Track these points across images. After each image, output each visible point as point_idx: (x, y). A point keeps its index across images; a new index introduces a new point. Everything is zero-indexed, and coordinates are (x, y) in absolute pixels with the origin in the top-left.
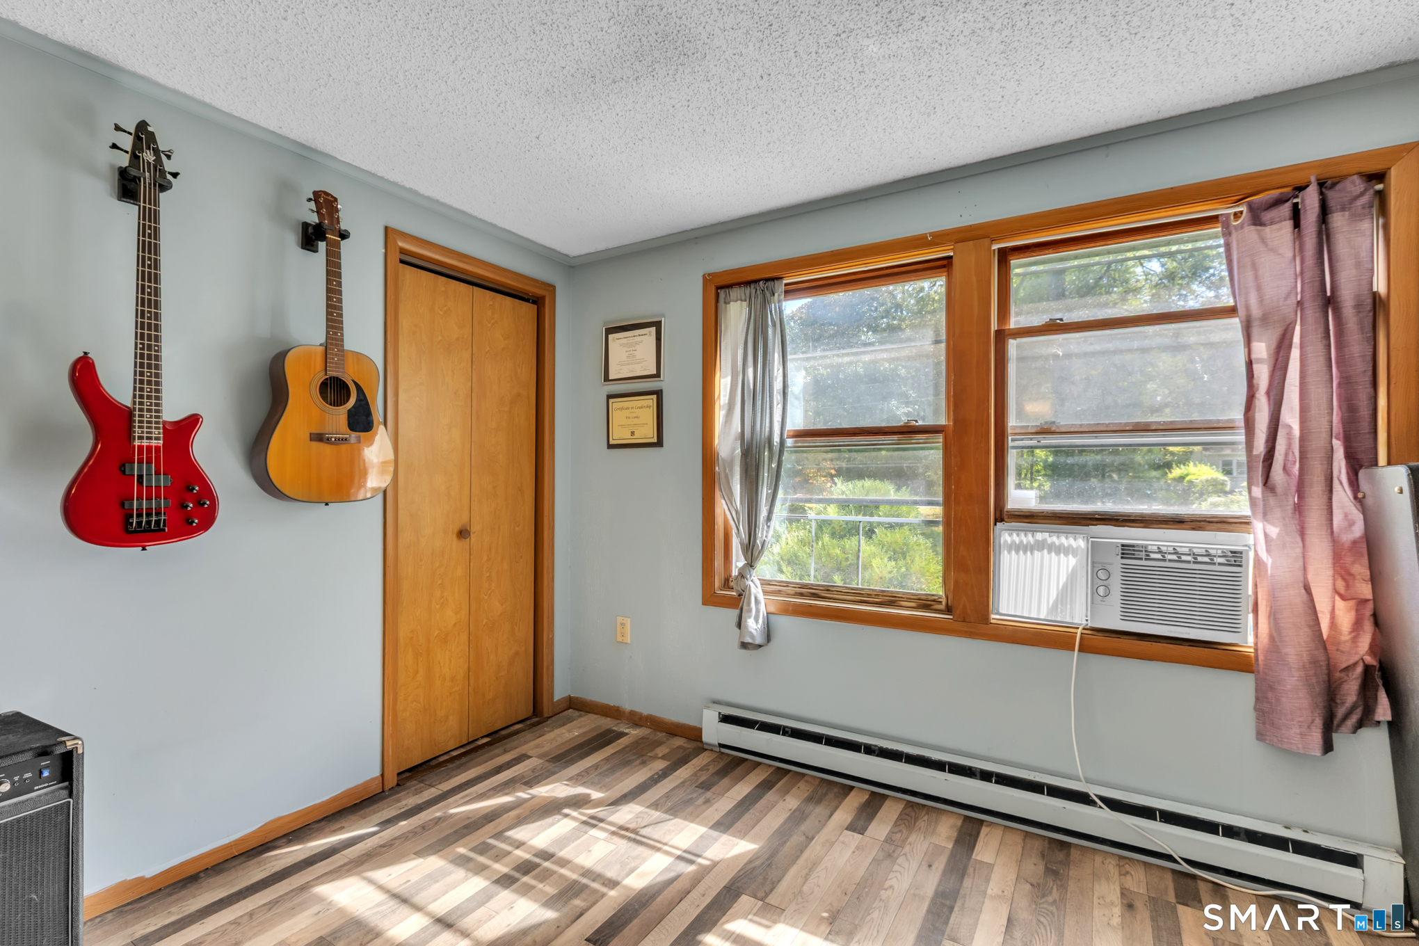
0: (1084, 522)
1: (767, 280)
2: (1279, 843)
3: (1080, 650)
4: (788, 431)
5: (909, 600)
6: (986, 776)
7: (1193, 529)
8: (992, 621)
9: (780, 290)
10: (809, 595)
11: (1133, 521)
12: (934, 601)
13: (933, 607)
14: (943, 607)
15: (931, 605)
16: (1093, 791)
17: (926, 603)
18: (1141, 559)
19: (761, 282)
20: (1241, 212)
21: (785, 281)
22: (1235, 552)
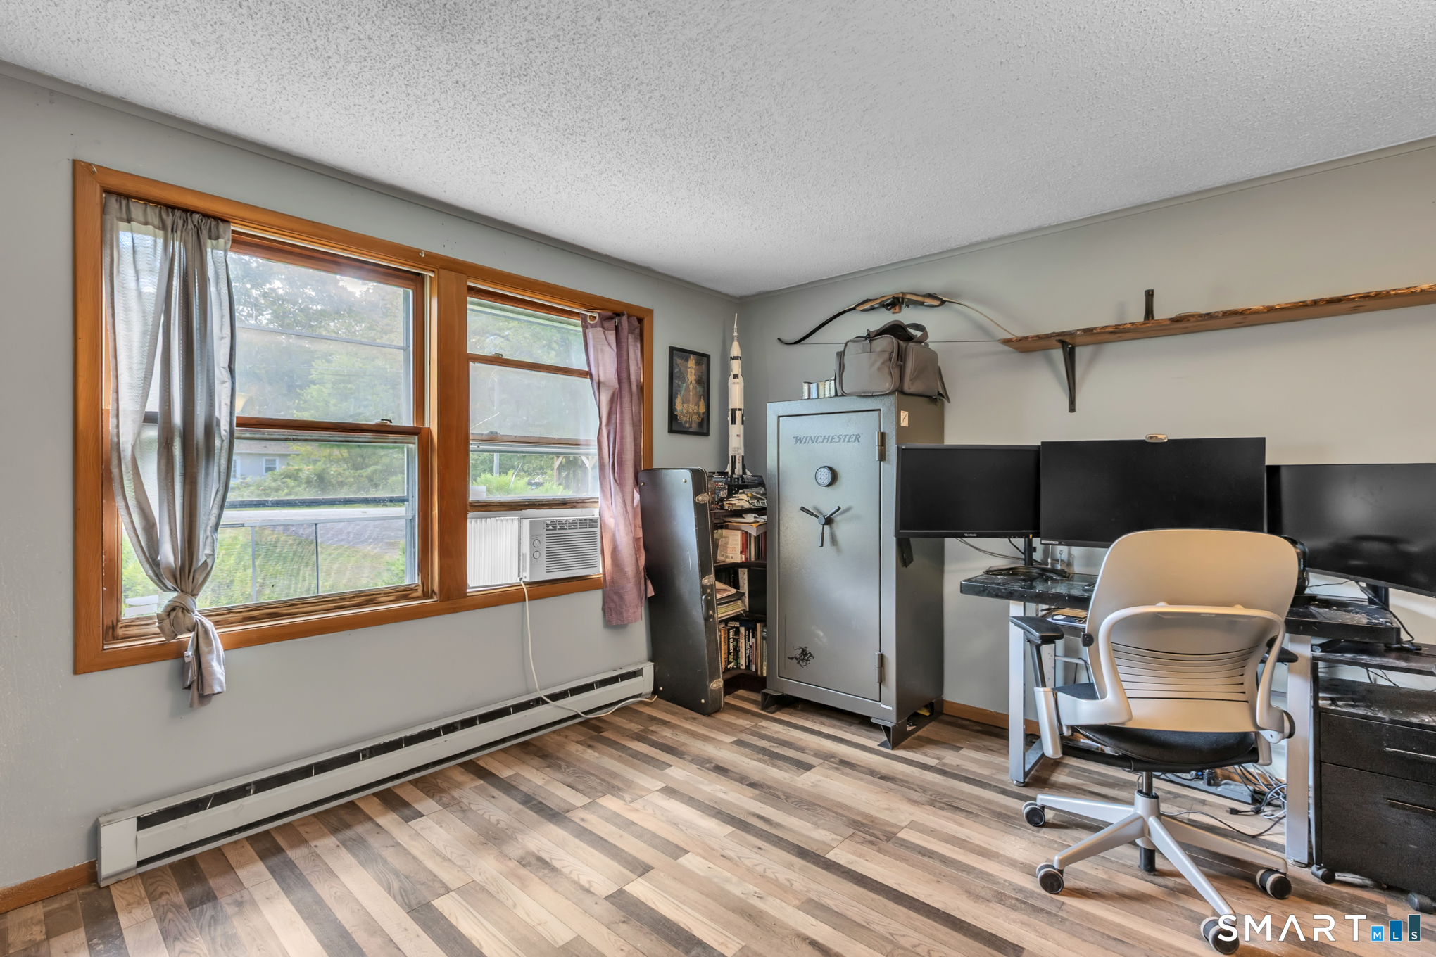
0: (518, 508)
1: (206, 216)
2: (613, 680)
3: (529, 600)
4: (237, 417)
5: (387, 594)
6: (450, 728)
7: (572, 508)
8: (468, 595)
9: (227, 237)
10: (265, 616)
11: (543, 505)
12: (412, 590)
13: (411, 596)
14: (419, 593)
15: (409, 594)
16: (542, 694)
17: (403, 594)
18: (566, 529)
19: (196, 217)
20: (595, 317)
21: (233, 227)
22: (592, 520)
